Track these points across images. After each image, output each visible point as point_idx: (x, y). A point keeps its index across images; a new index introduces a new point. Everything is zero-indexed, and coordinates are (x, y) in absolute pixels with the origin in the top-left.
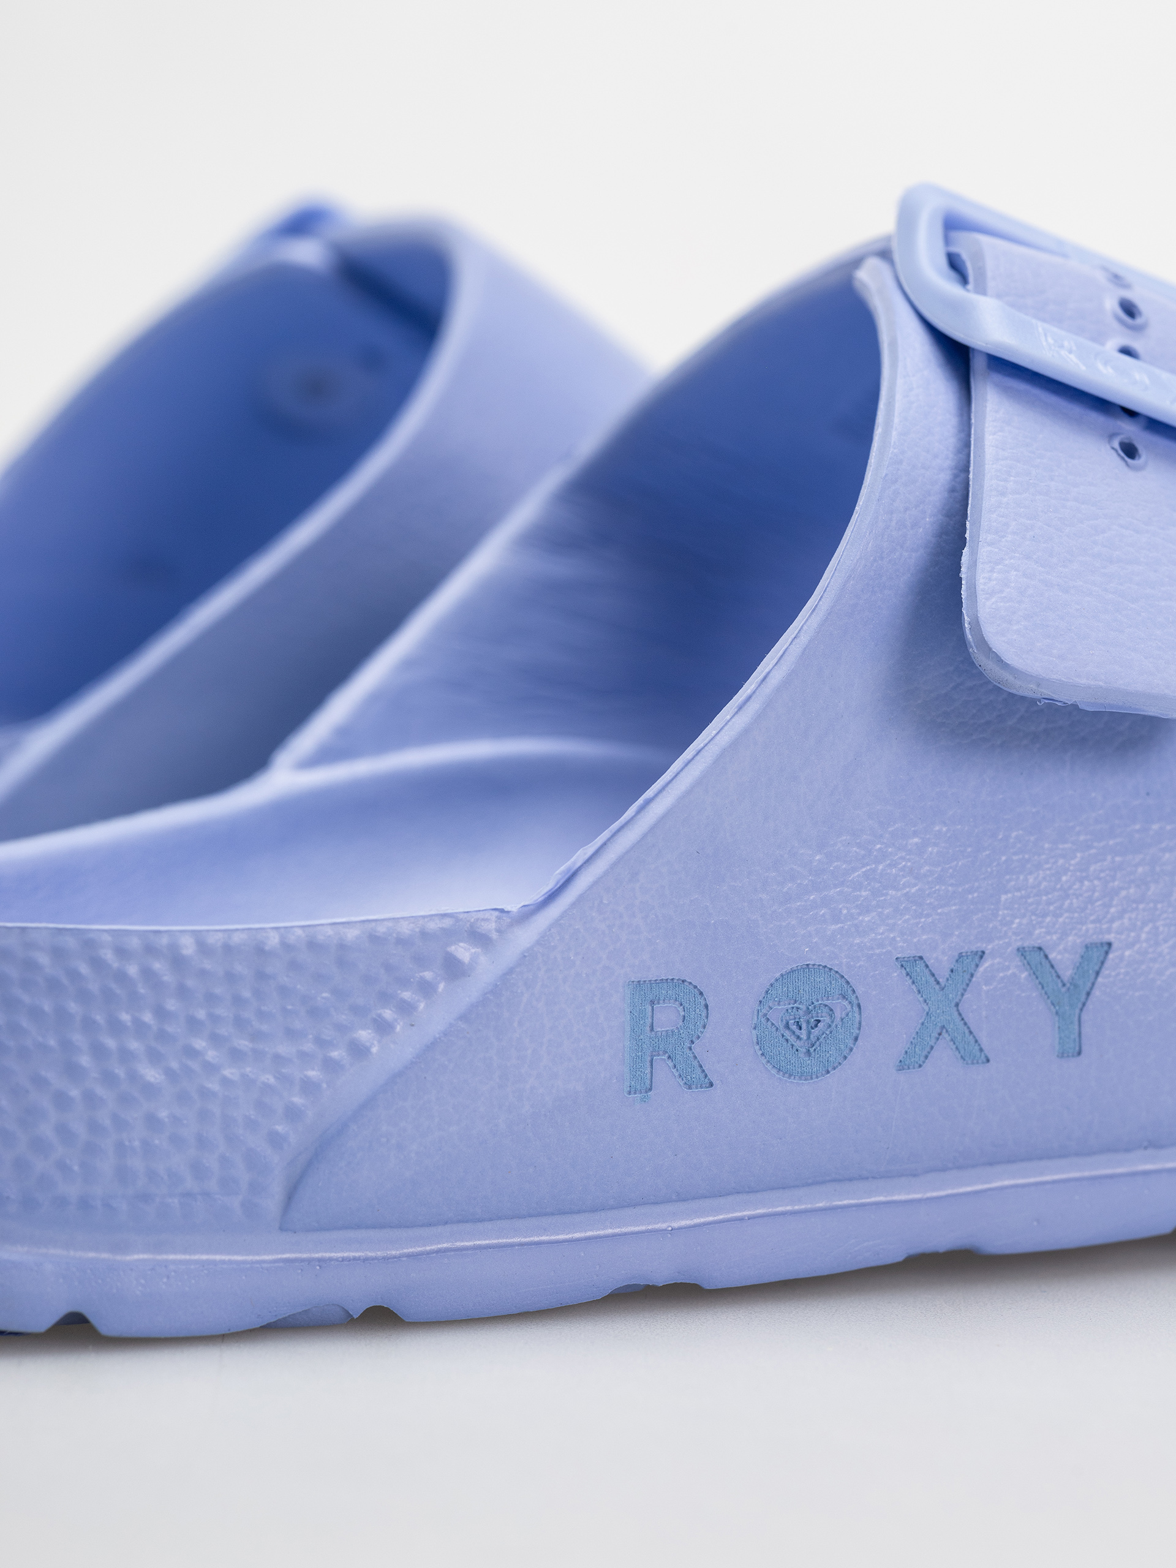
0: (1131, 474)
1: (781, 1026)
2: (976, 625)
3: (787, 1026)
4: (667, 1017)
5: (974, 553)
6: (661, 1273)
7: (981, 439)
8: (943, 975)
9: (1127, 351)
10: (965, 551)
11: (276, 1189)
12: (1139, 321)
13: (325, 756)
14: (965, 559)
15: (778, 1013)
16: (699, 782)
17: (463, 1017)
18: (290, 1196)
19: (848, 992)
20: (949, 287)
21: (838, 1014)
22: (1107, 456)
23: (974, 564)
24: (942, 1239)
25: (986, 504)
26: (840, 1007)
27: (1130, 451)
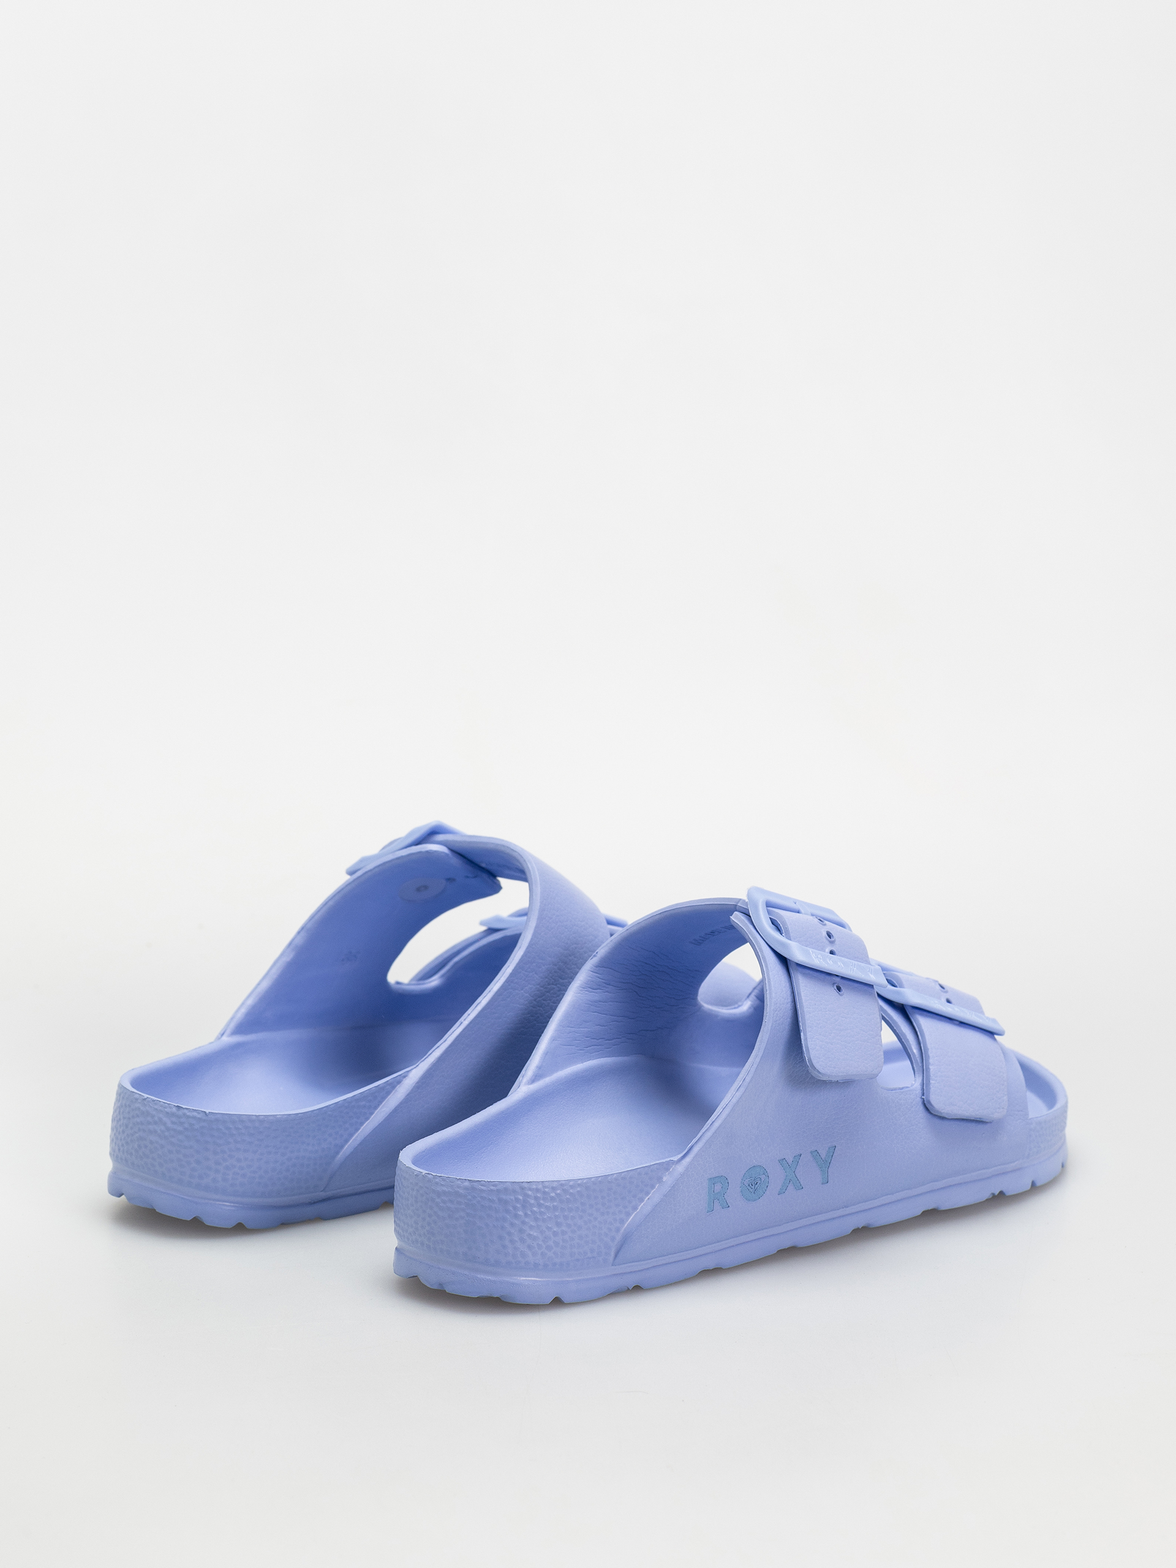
0: (841, 997)
1: (747, 1185)
2: (810, 1060)
3: (749, 1185)
4: (718, 1187)
5: (805, 1035)
6: (712, 1266)
7: (799, 994)
8: (790, 1162)
9: (832, 952)
10: (802, 1034)
11: (613, 1254)
12: (832, 939)
13: (533, 1081)
14: (802, 1037)
15: (747, 1182)
16: (729, 1115)
17: (665, 1196)
18: (616, 1256)
19: (765, 1172)
20: (776, 934)
21: (763, 1180)
22: (833, 991)
23: (806, 1039)
24: (787, 1243)
25: (807, 1016)
26: (763, 1177)
27: (839, 989)
